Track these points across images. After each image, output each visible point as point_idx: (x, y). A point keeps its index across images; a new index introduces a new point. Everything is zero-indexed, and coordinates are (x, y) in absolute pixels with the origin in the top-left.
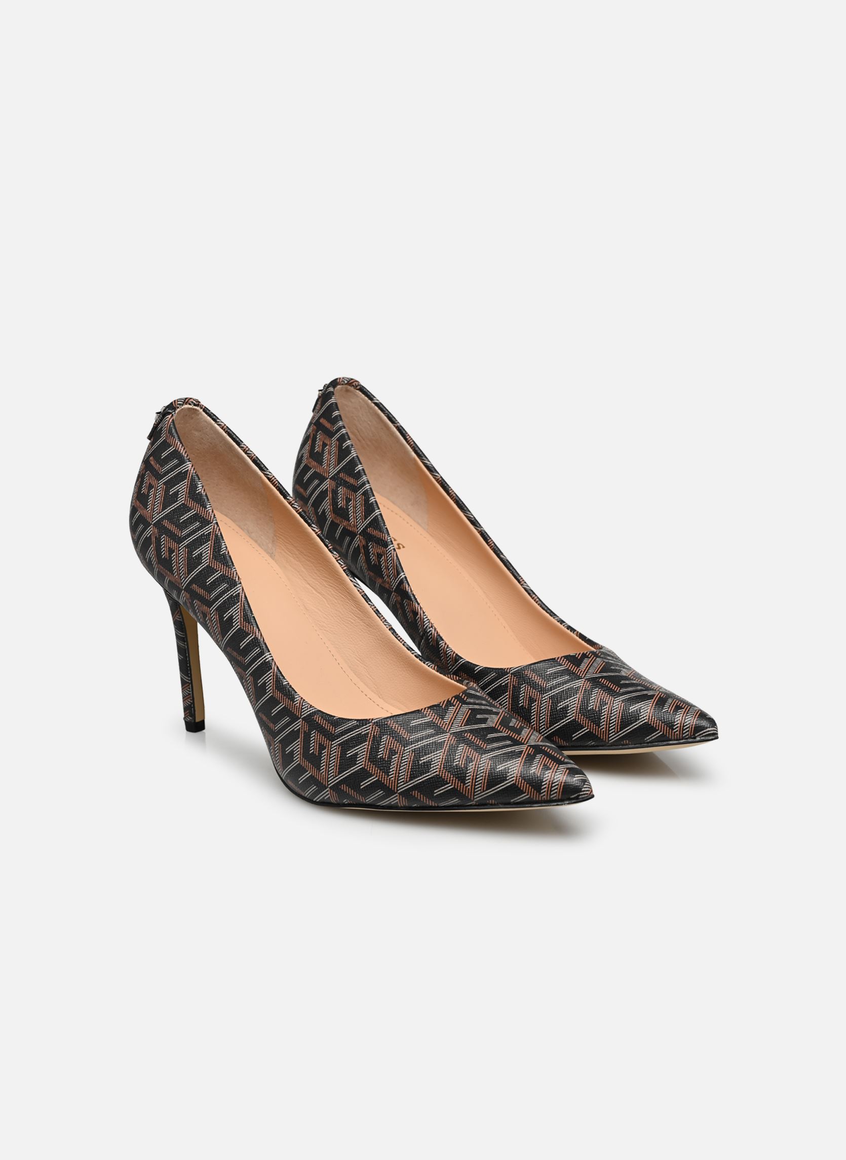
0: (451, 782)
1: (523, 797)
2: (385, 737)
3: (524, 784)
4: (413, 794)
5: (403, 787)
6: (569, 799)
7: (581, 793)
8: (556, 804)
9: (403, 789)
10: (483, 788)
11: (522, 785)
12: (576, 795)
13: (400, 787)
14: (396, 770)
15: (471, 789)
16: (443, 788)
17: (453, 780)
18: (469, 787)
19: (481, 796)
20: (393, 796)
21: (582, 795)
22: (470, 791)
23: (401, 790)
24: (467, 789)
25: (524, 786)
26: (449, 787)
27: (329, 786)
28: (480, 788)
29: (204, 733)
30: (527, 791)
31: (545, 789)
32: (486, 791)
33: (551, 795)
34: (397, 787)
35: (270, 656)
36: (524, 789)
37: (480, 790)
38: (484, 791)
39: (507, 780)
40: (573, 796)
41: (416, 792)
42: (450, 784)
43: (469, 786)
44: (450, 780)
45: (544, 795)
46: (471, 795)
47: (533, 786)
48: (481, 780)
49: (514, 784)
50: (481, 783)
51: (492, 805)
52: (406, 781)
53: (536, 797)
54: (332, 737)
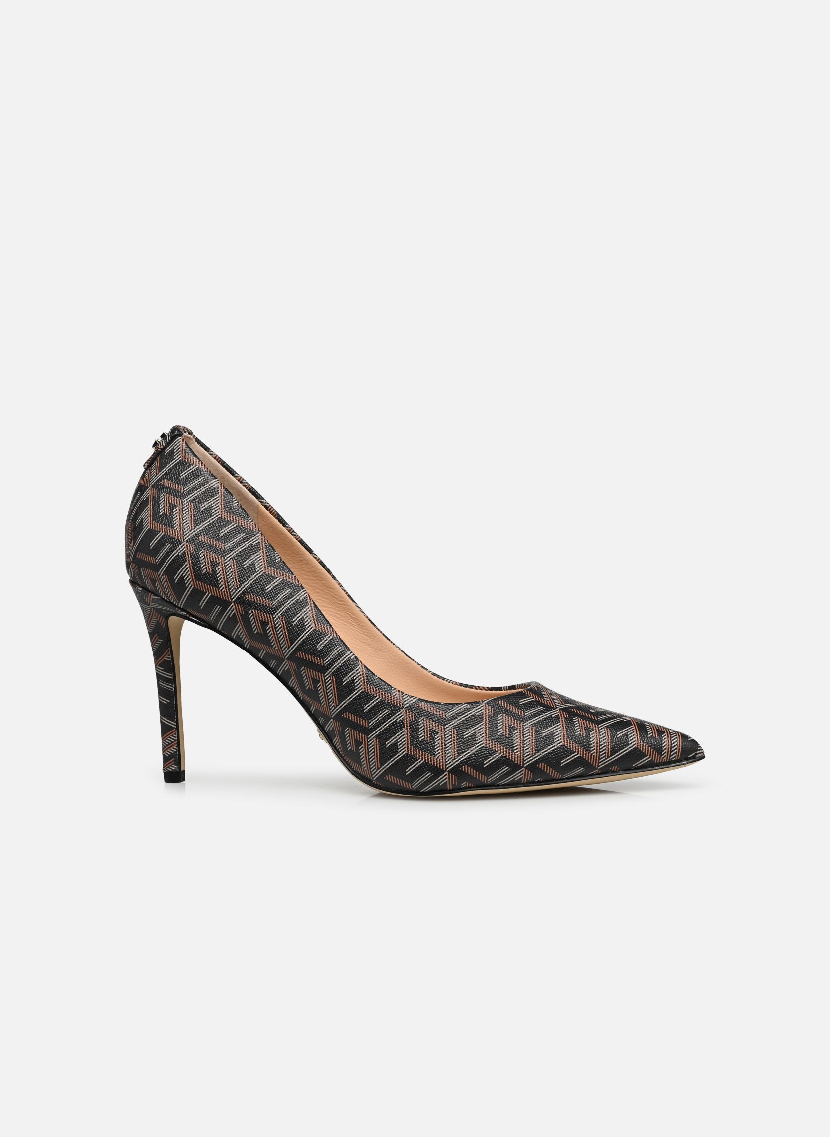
0: (577, 750)
1: (645, 760)
2: (500, 716)
3: (645, 747)
4: (540, 767)
5: (529, 761)
6: (687, 759)
7: (698, 752)
8: (675, 764)
9: (530, 763)
10: (608, 755)
11: (644, 748)
12: (694, 754)
13: (527, 761)
14: (520, 745)
15: (597, 757)
16: (569, 757)
17: (578, 749)
18: (594, 755)
19: (605, 763)
20: (519, 771)
21: (699, 753)
22: (595, 759)
23: (528, 764)
24: (593, 757)
25: (645, 749)
26: (575, 756)
27: (447, 770)
28: (605, 755)
29: (184, 784)
30: (649, 754)
31: (666, 751)
32: (610, 757)
33: (671, 756)
34: (524, 761)
35: (352, 654)
36: (646, 752)
37: (605, 756)
38: (608, 757)
39: (629, 745)
40: (691, 756)
41: (543, 764)
42: (576, 753)
43: (594, 753)
44: (575, 749)
45: (664, 757)
46: (596, 762)
47: (654, 749)
48: (605, 746)
49: (636, 748)
50: (606, 749)
51: (613, 772)
52: (532, 754)
53: (657, 759)
54: (444, 722)
